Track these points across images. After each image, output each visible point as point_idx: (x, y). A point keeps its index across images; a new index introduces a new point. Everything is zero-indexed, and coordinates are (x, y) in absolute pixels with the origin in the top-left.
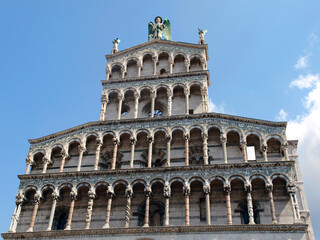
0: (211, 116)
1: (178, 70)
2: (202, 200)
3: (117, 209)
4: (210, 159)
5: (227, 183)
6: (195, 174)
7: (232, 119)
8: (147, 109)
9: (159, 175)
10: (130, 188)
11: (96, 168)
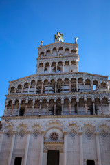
0: (79, 73)
1: (66, 54)
2: (76, 105)
4: (79, 90)
5: (85, 99)
6: (73, 95)
7: (88, 74)
8: (55, 69)
9: (60, 96)
10: (48, 101)
11: (35, 92)
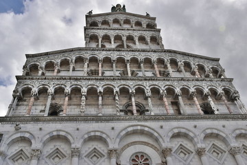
3: (105, 107)
5: (192, 90)
6: (168, 83)
9: (140, 83)
10: (117, 90)
